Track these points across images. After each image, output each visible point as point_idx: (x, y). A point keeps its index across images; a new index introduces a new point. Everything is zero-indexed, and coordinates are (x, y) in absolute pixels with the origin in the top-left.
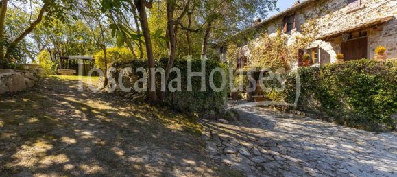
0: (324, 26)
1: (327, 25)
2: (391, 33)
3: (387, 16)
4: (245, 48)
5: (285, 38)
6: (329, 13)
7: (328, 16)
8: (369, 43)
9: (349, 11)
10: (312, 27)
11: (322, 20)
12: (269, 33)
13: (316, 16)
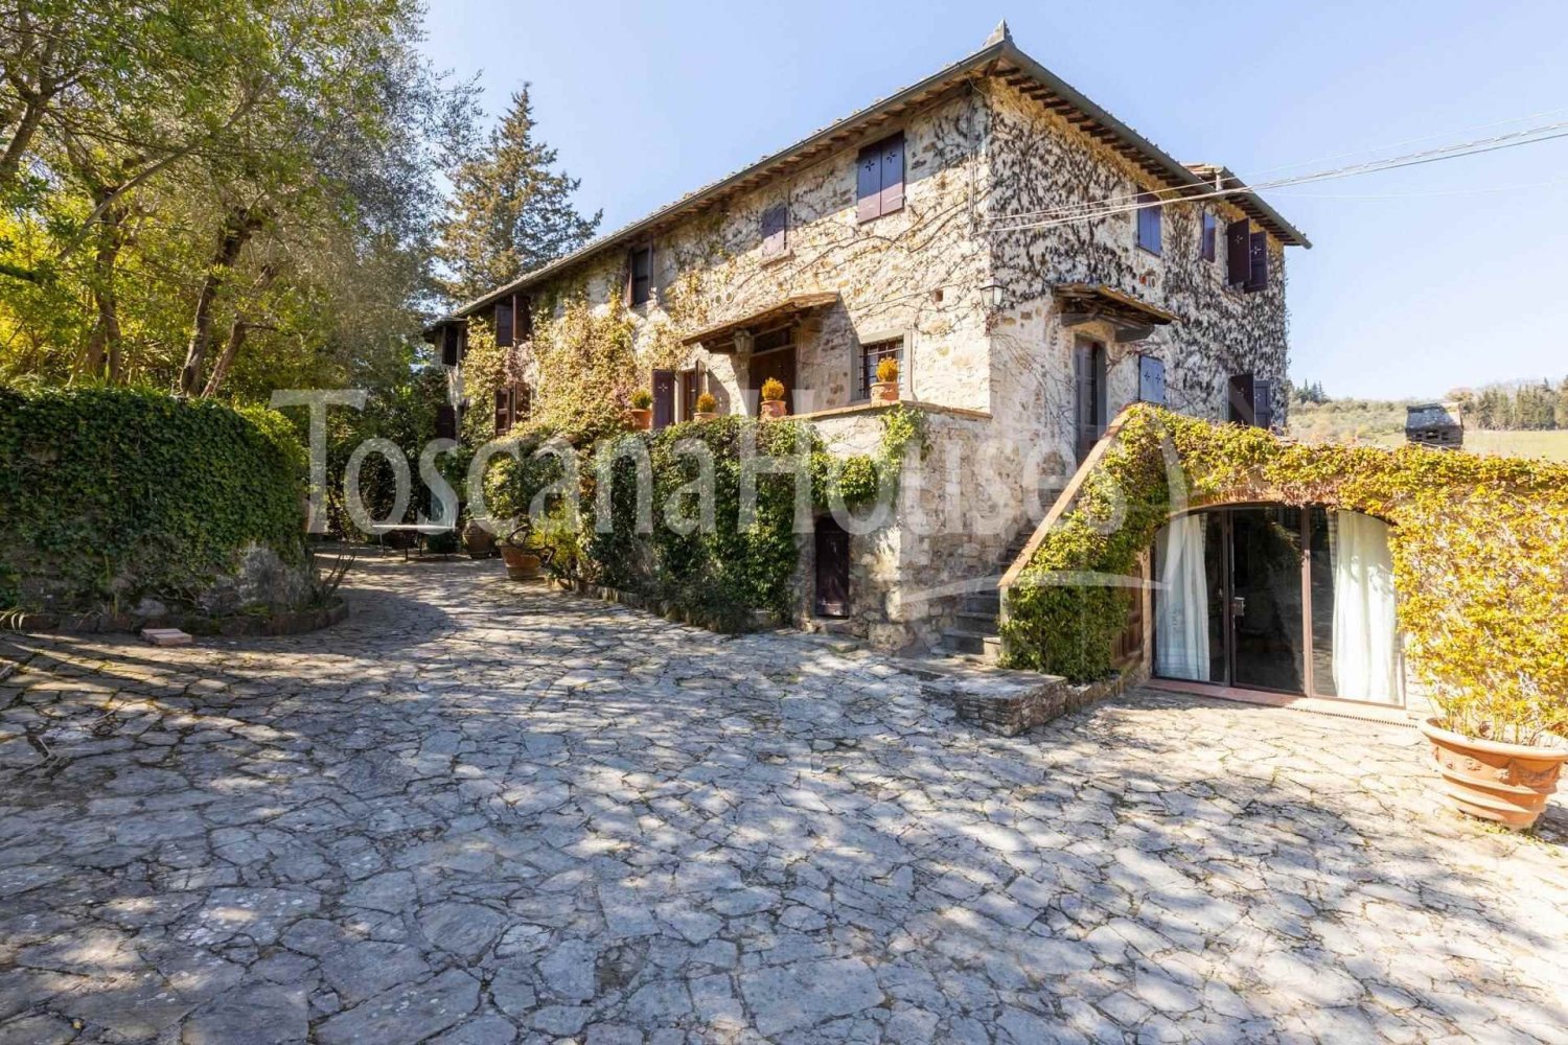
0: (718, 299)
1: (724, 297)
2: (836, 342)
3: (814, 290)
4: (525, 350)
5: (631, 327)
6: (726, 257)
7: (725, 266)
8: (799, 366)
9: (766, 260)
10: (694, 297)
11: (715, 278)
12: (590, 305)
13: (700, 262)
